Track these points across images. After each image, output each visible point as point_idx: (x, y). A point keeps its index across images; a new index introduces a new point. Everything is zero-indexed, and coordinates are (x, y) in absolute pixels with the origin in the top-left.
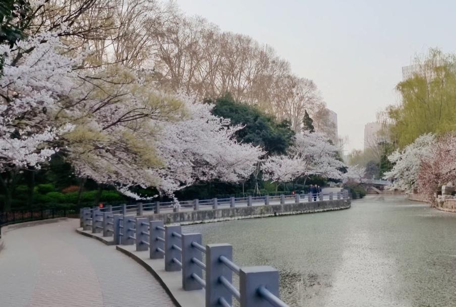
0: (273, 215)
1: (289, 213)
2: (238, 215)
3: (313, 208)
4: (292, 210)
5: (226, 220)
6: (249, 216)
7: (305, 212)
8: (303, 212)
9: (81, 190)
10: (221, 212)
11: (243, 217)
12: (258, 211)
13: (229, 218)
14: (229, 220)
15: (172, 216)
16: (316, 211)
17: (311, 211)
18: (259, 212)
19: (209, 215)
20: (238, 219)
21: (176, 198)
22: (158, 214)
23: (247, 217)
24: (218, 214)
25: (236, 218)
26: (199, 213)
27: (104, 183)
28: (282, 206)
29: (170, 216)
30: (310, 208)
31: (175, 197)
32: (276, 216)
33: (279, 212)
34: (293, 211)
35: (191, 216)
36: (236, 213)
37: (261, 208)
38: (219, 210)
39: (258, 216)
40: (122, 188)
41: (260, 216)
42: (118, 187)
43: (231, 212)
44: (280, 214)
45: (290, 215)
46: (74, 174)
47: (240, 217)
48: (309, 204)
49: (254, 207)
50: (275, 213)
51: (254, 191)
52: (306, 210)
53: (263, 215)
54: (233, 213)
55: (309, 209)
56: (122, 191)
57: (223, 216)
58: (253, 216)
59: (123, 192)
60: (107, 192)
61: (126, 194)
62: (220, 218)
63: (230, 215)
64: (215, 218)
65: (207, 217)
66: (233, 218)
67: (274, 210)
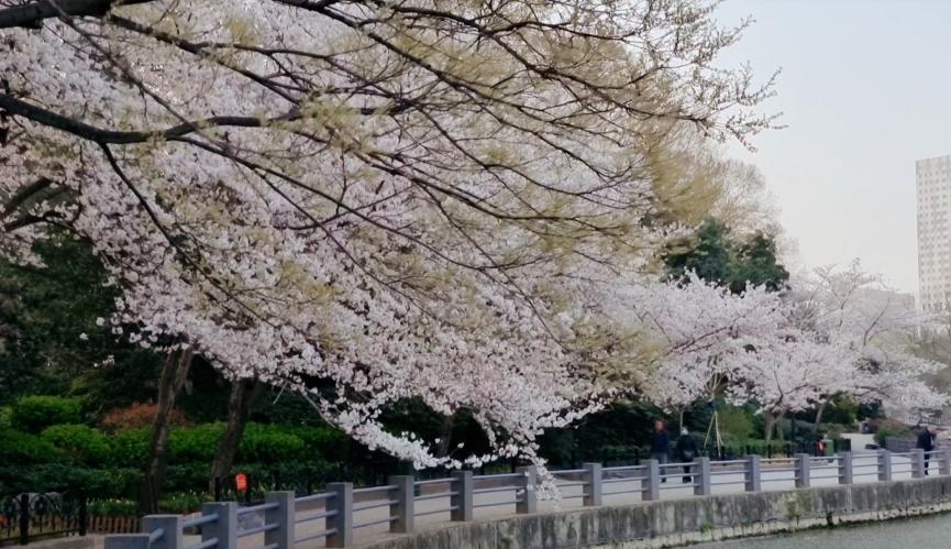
0: (824, 522)
1: (866, 516)
2: (721, 524)
3: (929, 499)
4: (876, 505)
5: (688, 543)
6: (756, 528)
7: (910, 512)
8: (904, 513)
9: (162, 417)
10: (670, 512)
11: (739, 531)
12: (780, 508)
13: (697, 536)
14: (695, 543)
15: (516, 531)
16: (937, 509)
17: (925, 511)
18: (785, 512)
19: (634, 524)
20: (725, 539)
21: (543, 461)
22: (467, 524)
23: (748, 531)
24: (664, 519)
25: (718, 534)
26: (606, 514)
27: (263, 378)
28: (849, 491)
29: (510, 531)
30: (923, 500)
31: (540, 454)
32: (831, 526)
33: (841, 513)
34: (879, 509)
35: (577, 527)
36: (716, 518)
37: (791, 500)
38: (667, 504)
39: (780, 526)
40: (343, 407)
41: (785, 526)
42: (325, 403)
43: (702, 512)
44: (844, 519)
45: (871, 522)
46: (107, 329)
47: (729, 532)
48: (919, 485)
49: (769, 495)
50: (829, 517)
51: (707, 438)
52: (913, 505)
53: (794, 524)
54: (709, 517)
55: (921, 503)
56: (347, 421)
57: (679, 529)
58: (766, 528)
59: (349, 430)
60: (261, 427)
61: (365, 440)
62: (667, 534)
63: (699, 522)
64: (653, 536)
65: (629, 531)
66: (708, 536)
67: (825, 506)
